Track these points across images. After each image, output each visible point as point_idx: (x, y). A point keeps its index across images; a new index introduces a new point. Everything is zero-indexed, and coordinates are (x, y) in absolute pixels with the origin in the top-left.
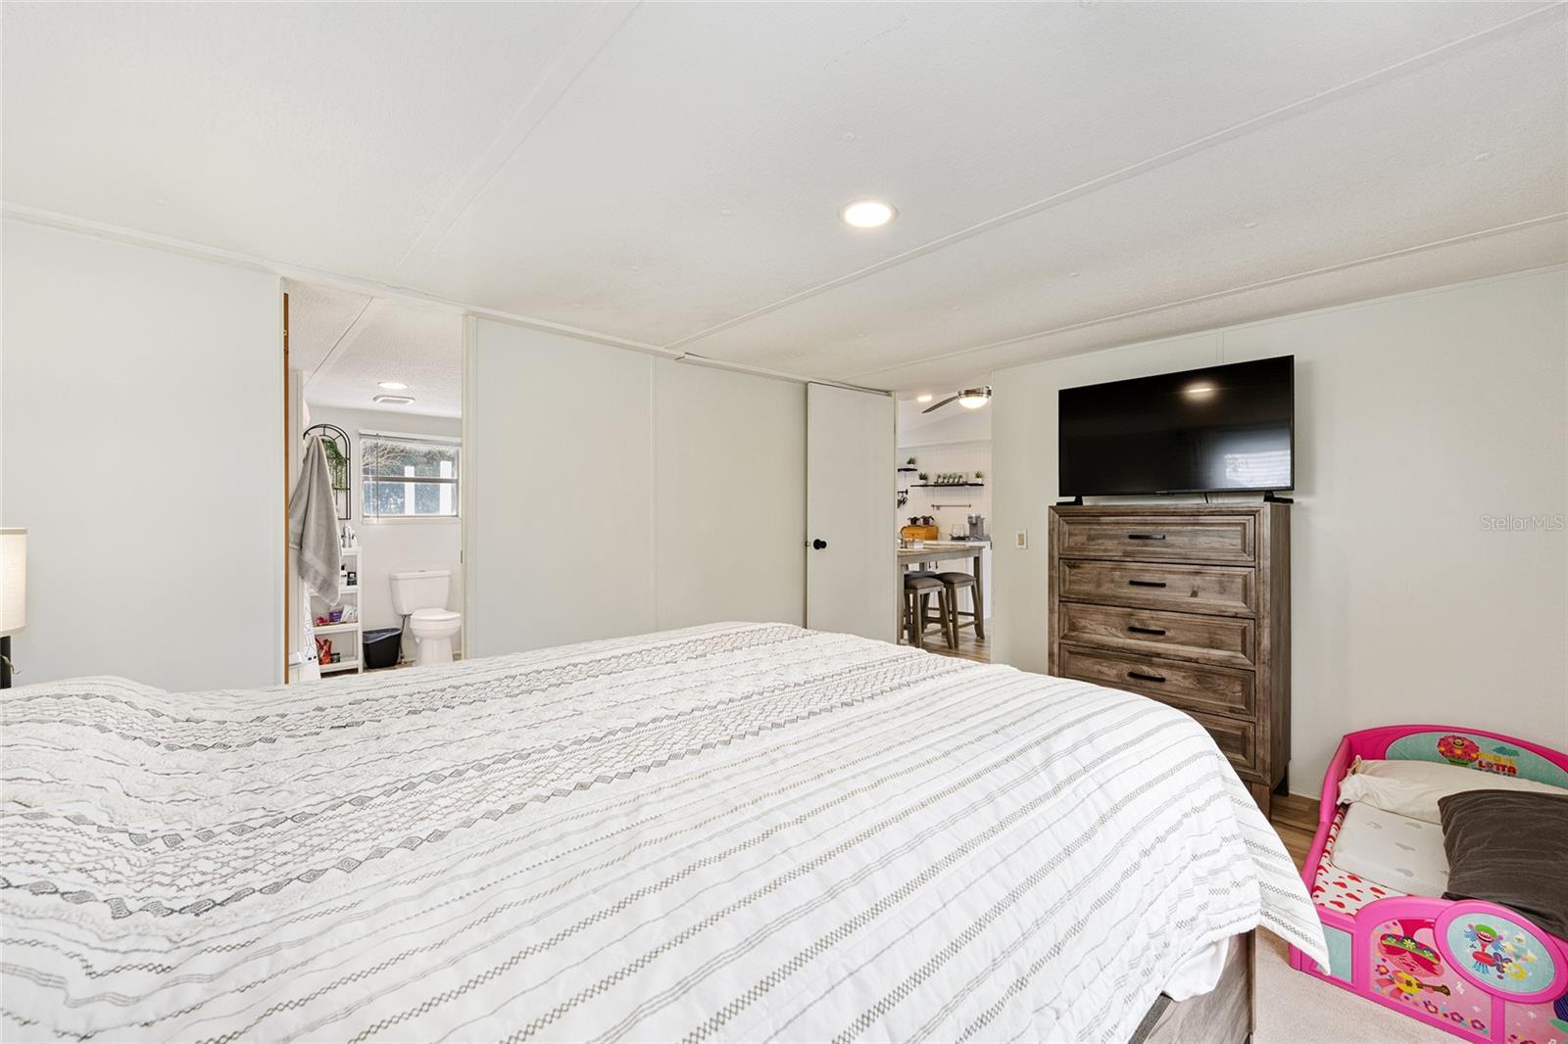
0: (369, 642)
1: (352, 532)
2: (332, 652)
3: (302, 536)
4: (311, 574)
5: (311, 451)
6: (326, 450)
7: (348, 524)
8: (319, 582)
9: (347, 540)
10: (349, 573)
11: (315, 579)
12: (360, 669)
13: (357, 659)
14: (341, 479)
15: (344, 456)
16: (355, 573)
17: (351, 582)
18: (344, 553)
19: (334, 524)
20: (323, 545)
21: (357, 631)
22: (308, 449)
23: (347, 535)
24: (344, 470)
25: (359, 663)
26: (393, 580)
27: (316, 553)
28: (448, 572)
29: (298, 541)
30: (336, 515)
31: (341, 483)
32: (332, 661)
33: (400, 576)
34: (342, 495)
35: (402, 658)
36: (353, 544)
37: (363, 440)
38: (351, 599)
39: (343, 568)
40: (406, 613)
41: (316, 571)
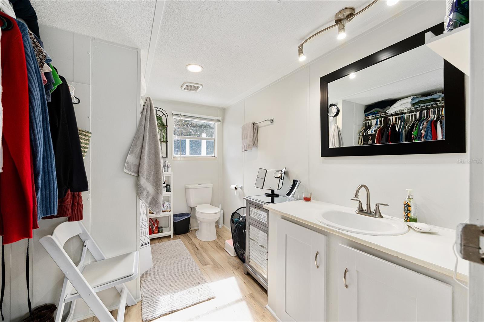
0: (176, 221)
1: (169, 164)
2: (159, 226)
3: (139, 166)
4: (145, 194)
5: (146, 106)
6: (157, 121)
7: (167, 159)
8: (149, 200)
9: (166, 168)
10: (167, 185)
11: (147, 197)
12: (172, 237)
13: (170, 231)
14: (164, 136)
15: (165, 124)
16: (170, 185)
17: (168, 191)
18: (165, 175)
19: (160, 159)
20: (152, 173)
21: (170, 216)
22: (144, 106)
23: (166, 165)
24: (165, 132)
25: (171, 233)
26: (186, 189)
27: (148, 180)
28: (211, 185)
29: (136, 170)
30: (161, 155)
31: (164, 138)
32: (159, 232)
33: (190, 186)
34: (164, 145)
35: (190, 228)
36: (169, 171)
37: (174, 117)
38: (168, 199)
39: (164, 183)
40: (193, 206)
41: (148, 192)
